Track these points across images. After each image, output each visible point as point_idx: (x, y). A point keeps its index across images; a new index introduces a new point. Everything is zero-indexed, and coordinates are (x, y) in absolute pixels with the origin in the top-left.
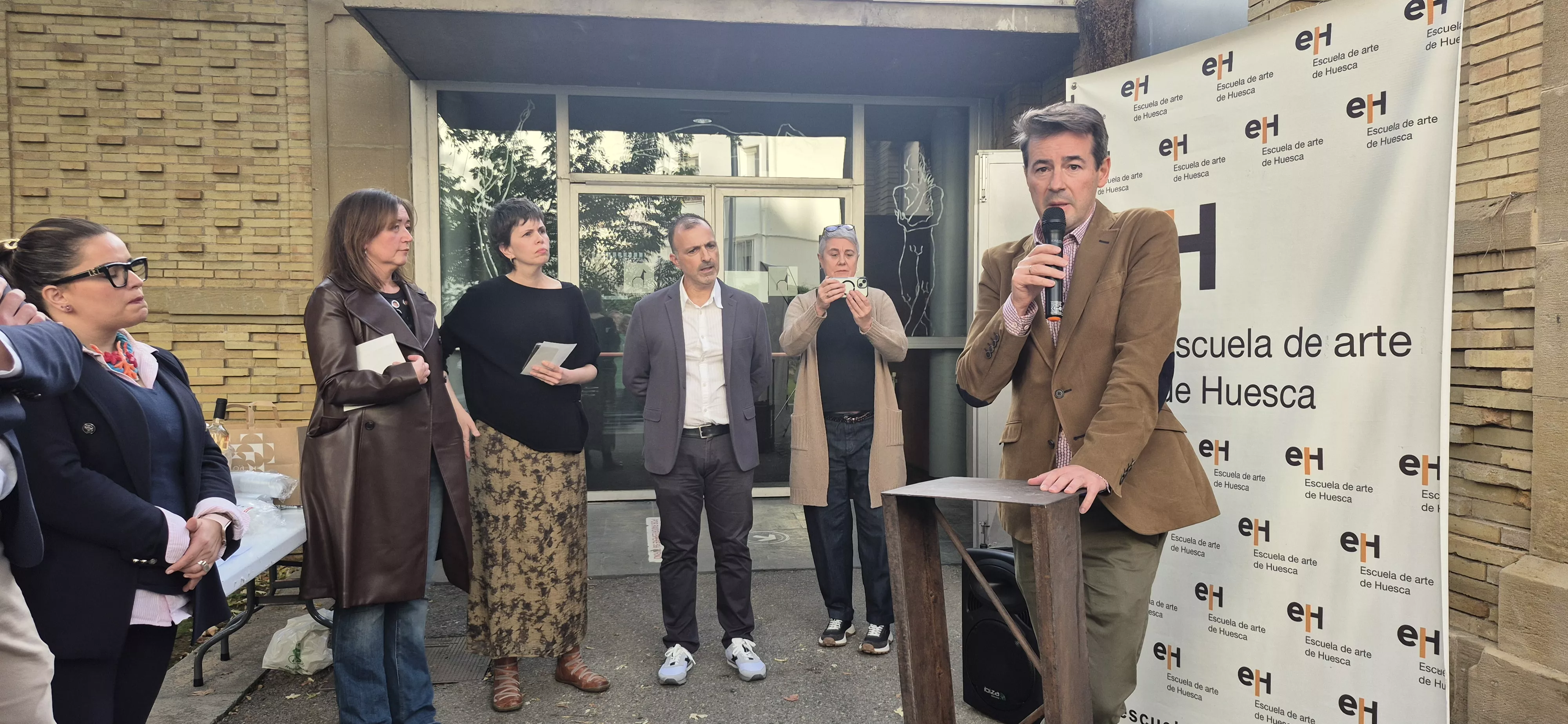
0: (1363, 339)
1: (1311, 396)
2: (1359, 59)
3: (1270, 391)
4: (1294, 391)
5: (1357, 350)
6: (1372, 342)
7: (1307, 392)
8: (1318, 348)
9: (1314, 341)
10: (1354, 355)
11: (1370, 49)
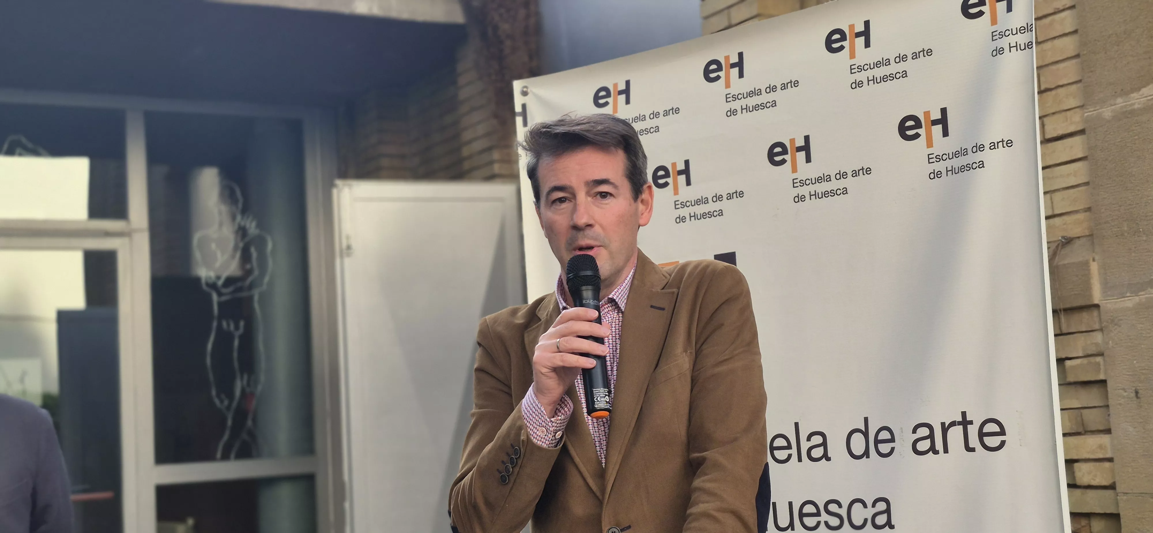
0: (945, 430)
1: (888, 511)
2: (908, 65)
3: (833, 507)
4: (865, 506)
5: (939, 446)
6: (956, 434)
7: (881, 506)
8: (892, 445)
9: (884, 435)
10: (936, 452)
11: (921, 53)
